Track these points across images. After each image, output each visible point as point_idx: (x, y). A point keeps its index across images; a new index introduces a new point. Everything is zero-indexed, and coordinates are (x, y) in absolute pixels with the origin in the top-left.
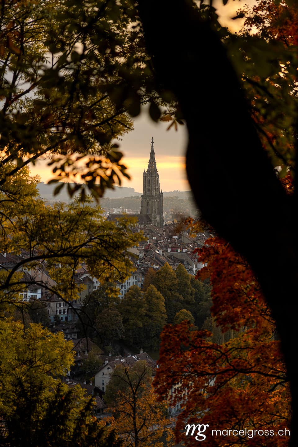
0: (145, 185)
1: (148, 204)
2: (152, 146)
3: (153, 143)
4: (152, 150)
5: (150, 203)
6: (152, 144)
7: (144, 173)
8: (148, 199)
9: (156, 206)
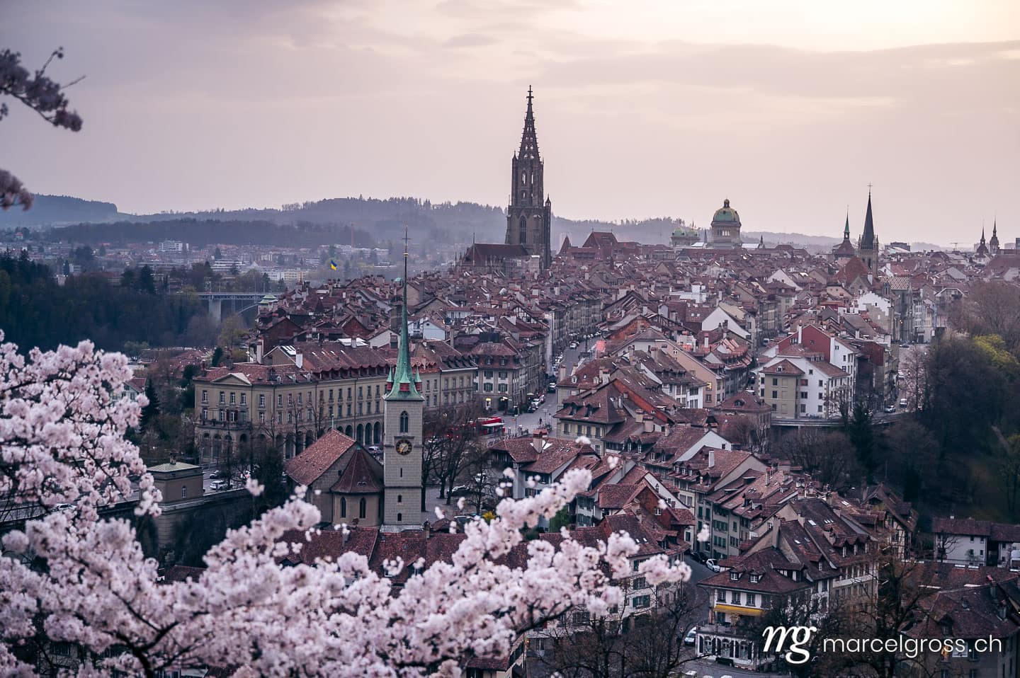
0: (517, 183)
1: (523, 224)
2: (530, 104)
3: (530, 97)
4: (530, 113)
5: (528, 221)
6: (530, 101)
7: (514, 159)
8: (523, 214)
9: (540, 228)
